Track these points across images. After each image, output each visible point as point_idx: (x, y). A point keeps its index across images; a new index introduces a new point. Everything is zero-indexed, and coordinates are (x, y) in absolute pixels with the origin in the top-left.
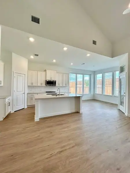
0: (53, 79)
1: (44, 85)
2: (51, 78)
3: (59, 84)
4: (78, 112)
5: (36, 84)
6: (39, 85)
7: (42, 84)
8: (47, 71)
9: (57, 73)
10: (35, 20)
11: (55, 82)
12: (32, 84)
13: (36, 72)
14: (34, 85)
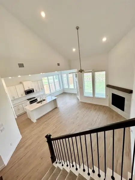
0: (31, 88)
1: (24, 95)
2: (29, 87)
3: (36, 91)
4: (56, 108)
5: (17, 96)
6: (20, 96)
7: (22, 95)
8: (24, 83)
9: (32, 82)
10: (21, 65)
11: (33, 90)
12: (14, 97)
13: (14, 86)
14: (16, 98)
